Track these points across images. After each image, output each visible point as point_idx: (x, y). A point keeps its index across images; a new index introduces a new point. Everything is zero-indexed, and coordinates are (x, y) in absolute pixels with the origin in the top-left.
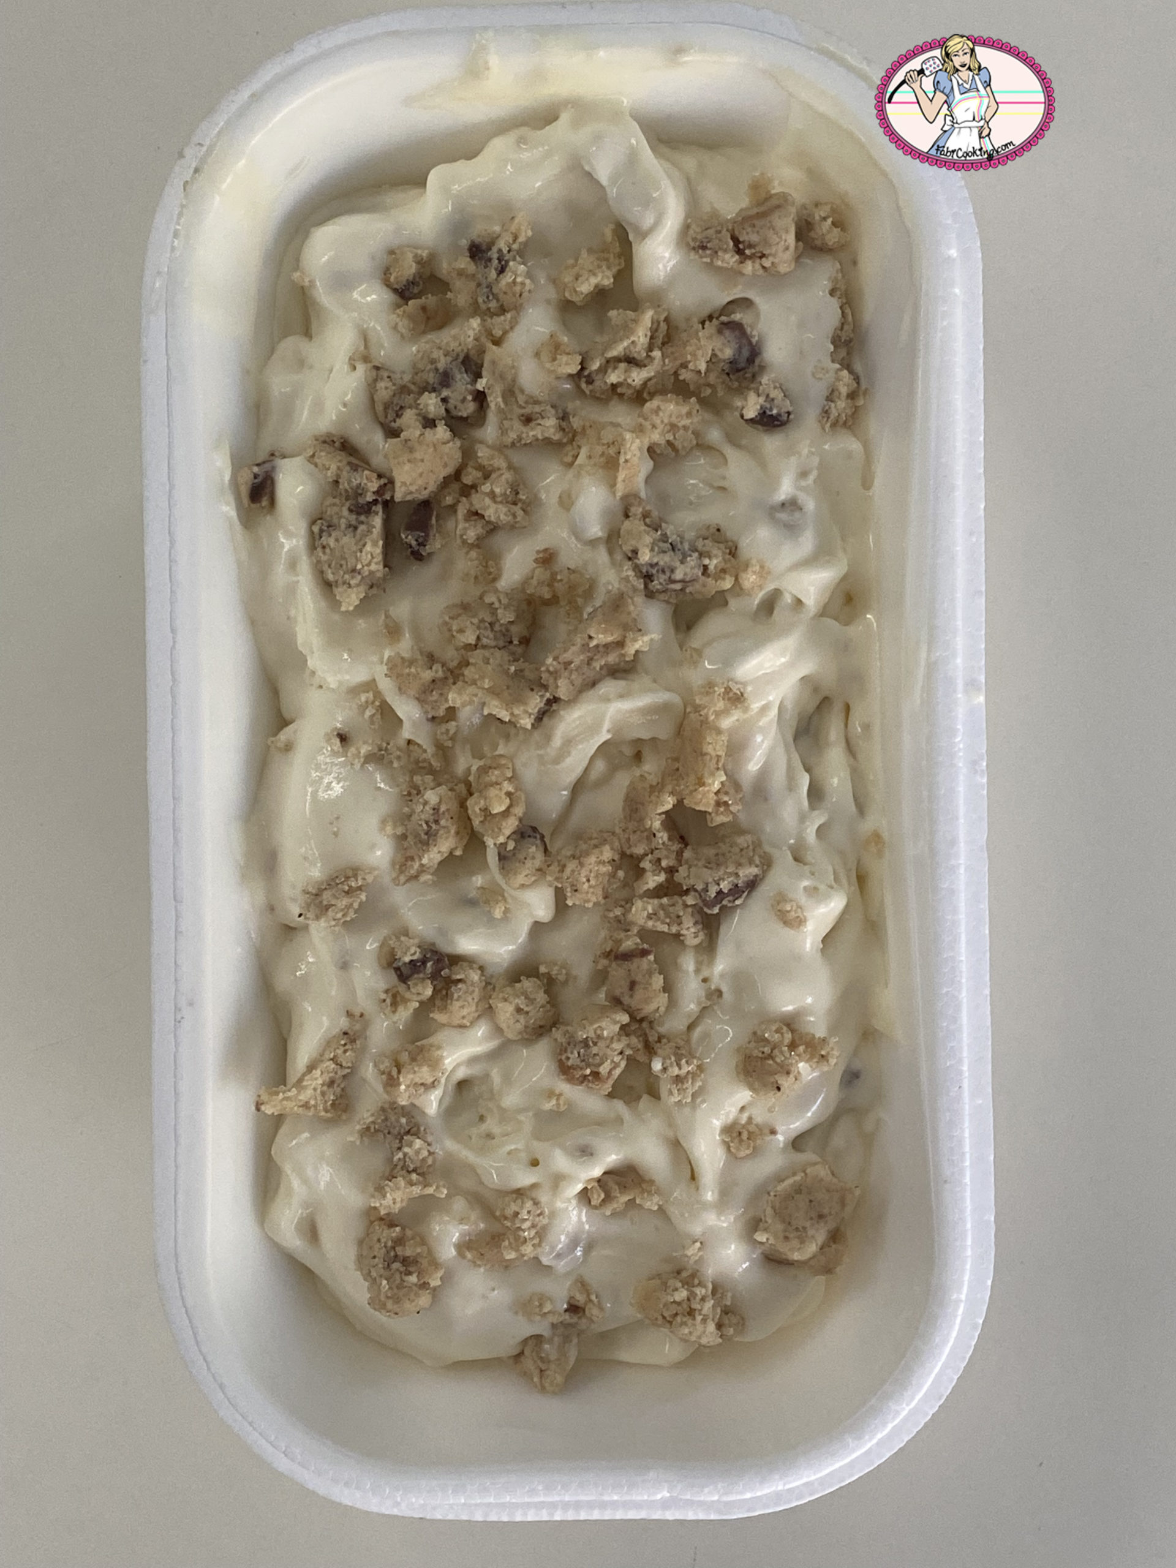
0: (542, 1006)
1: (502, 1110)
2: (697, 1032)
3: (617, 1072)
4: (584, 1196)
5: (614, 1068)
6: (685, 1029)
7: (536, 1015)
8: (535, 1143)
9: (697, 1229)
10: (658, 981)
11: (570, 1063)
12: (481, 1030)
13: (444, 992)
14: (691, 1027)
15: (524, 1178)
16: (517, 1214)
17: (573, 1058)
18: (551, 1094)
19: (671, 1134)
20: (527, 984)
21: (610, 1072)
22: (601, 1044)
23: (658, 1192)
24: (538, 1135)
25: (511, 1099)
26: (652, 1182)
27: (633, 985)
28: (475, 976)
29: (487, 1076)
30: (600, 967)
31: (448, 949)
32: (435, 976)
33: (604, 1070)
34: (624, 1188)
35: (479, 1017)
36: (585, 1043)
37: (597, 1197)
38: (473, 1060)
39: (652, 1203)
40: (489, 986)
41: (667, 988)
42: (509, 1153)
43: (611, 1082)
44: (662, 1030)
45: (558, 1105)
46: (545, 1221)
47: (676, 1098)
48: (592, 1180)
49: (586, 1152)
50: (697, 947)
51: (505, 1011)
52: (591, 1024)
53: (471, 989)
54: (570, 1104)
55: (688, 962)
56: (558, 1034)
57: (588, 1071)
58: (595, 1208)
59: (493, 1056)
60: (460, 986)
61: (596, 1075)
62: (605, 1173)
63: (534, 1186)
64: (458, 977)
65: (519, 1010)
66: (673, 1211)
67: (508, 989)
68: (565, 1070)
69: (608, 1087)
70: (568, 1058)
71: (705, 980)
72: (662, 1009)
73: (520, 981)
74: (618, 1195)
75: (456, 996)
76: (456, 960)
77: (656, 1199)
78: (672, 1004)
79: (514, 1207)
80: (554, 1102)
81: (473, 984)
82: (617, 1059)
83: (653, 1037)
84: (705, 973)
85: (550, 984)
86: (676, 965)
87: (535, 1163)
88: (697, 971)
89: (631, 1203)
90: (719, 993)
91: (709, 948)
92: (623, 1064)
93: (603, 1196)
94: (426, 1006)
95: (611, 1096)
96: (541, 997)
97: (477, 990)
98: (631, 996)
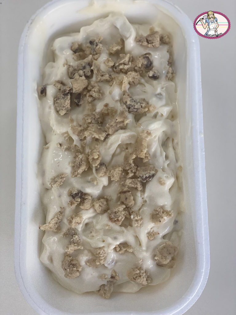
0: (105, 205)
1: (96, 230)
2: (141, 211)
3: (123, 219)
4: (115, 249)
5: (122, 218)
6: (138, 210)
7: (104, 207)
8: (104, 236)
9: (141, 256)
10: (132, 198)
11: (112, 217)
12: (91, 210)
13: (83, 202)
14: (139, 210)
15: (101, 245)
16: (99, 253)
17: (113, 216)
18: (107, 225)
19: (135, 235)
20: (102, 200)
21: (121, 219)
22: (119, 213)
23: (132, 248)
24: (105, 235)
25: (98, 227)
26: (131, 246)
27: (126, 199)
28: (90, 198)
29: (92, 222)
30: (118, 196)
31: (84, 192)
32: (81, 197)
33: (120, 218)
34: (124, 247)
35: (91, 208)
36: (115, 213)
37: (118, 249)
38: (89, 218)
39: (131, 250)
40: (93, 200)
41: (134, 200)
42: (98, 239)
43: (121, 222)
44: (133, 210)
45: (109, 228)
46: (106, 255)
47: (136, 225)
48: (117, 245)
49: (115, 238)
50: (141, 191)
51: (97, 206)
52: (117, 208)
53: (89, 201)
54: (112, 228)
55: (139, 194)
56: (109, 211)
57: (116, 219)
58: (118, 252)
59: (94, 217)
60: (87, 200)
61: (118, 220)
62: (120, 244)
63: (104, 247)
64: (86, 198)
65: (100, 206)
66: (136, 253)
67: (98, 201)
68: (111, 219)
69: (120, 223)
70: (111, 216)
71: (143, 198)
72: (133, 204)
73: (100, 200)
74: (123, 249)
75: (86, 202)
76: (86, 194)
77: (132, 249)
78: (135, 204)
79: (99, 251)
80: (108, 227)
81: (89, 199)
82: (123, 216)
83: (131, 212)
84: (143, 197)
85: (107, 200)
86: (136, 195)
87: (104, 241)
88: (141, 196)
89: (126, 251)
90: (146, 201)
91: (143, 191)
92: (124, 217)
93: (119, 249)
94: (79, 205)
95: (121, 226)
96: (105, 203)
97: (90, 201)
98: (126, 201)
